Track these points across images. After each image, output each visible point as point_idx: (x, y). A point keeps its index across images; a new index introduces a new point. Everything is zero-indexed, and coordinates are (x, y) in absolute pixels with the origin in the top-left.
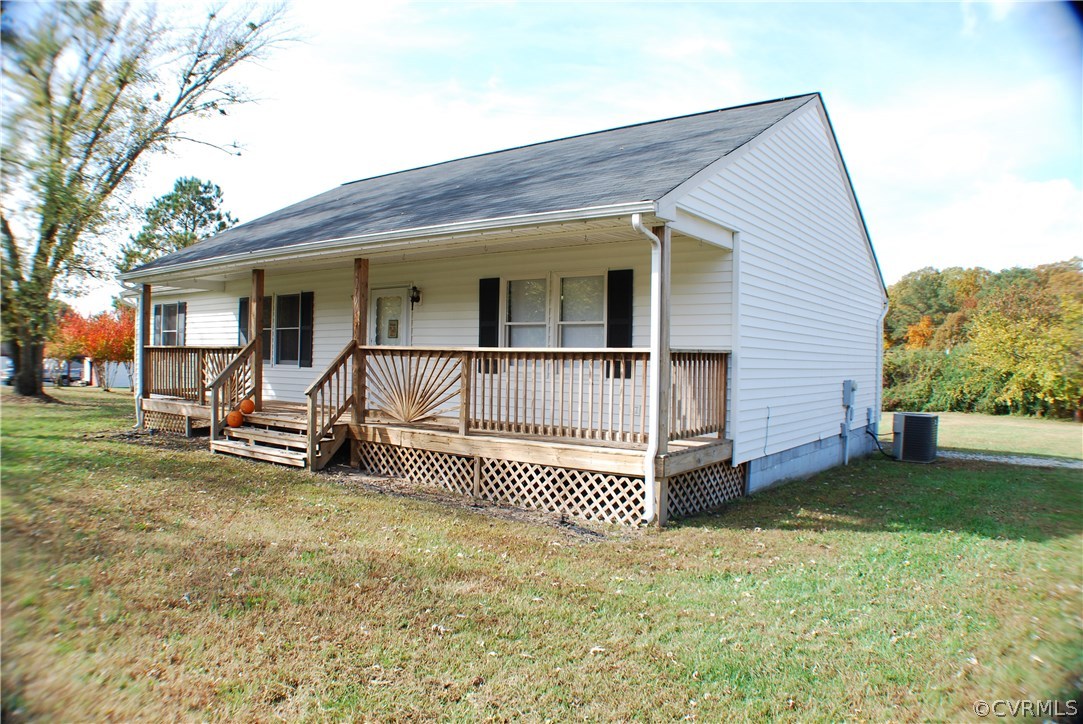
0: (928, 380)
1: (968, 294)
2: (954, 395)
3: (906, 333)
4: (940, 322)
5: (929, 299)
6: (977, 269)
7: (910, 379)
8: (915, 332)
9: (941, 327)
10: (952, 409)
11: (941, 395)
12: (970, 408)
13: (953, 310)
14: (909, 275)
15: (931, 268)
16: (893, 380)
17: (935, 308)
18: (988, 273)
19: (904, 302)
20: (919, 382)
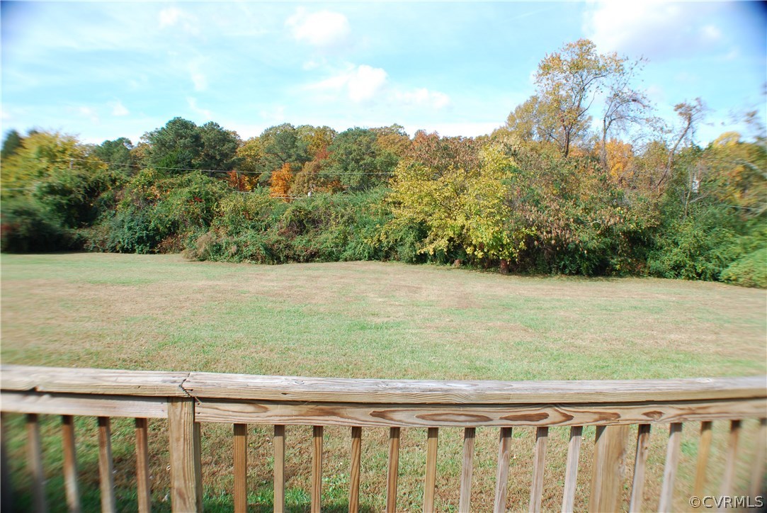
0: (341, 227)
1: (317, 147)
2: (371, 243)
3: (270, 177)
4: (300, 169)
5: (290, 149)
6: (325, 128)
7: (321, 226)
8: (278, 177)
9: (301, 173)
10: (370, 259)
11: (358, 243)
12: (387, 257)
13: (309, 160)
14: (271, 129)
15: (289, 125)
16: (305, 226)
17: (294, 158)
18: (333, 132)
19: (269, 151)
20: (333, 228)
